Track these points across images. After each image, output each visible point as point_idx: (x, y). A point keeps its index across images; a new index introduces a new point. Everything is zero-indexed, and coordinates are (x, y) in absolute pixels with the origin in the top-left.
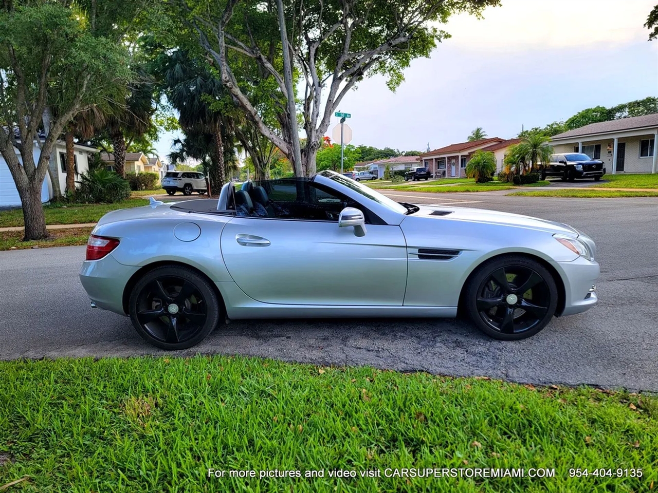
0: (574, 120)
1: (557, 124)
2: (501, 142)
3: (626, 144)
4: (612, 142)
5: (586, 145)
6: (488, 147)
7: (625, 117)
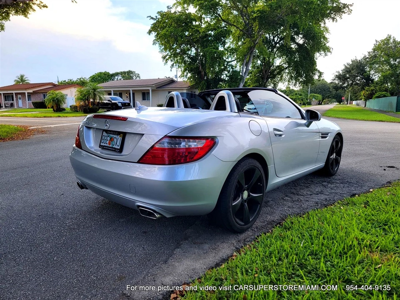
0: (94, 78)
1: (83, 79)
2: (55, 86)
3: (135, 93)
4: (128, 92)
5: (115, 92)
6: (46, 88)
7: (120, 79)
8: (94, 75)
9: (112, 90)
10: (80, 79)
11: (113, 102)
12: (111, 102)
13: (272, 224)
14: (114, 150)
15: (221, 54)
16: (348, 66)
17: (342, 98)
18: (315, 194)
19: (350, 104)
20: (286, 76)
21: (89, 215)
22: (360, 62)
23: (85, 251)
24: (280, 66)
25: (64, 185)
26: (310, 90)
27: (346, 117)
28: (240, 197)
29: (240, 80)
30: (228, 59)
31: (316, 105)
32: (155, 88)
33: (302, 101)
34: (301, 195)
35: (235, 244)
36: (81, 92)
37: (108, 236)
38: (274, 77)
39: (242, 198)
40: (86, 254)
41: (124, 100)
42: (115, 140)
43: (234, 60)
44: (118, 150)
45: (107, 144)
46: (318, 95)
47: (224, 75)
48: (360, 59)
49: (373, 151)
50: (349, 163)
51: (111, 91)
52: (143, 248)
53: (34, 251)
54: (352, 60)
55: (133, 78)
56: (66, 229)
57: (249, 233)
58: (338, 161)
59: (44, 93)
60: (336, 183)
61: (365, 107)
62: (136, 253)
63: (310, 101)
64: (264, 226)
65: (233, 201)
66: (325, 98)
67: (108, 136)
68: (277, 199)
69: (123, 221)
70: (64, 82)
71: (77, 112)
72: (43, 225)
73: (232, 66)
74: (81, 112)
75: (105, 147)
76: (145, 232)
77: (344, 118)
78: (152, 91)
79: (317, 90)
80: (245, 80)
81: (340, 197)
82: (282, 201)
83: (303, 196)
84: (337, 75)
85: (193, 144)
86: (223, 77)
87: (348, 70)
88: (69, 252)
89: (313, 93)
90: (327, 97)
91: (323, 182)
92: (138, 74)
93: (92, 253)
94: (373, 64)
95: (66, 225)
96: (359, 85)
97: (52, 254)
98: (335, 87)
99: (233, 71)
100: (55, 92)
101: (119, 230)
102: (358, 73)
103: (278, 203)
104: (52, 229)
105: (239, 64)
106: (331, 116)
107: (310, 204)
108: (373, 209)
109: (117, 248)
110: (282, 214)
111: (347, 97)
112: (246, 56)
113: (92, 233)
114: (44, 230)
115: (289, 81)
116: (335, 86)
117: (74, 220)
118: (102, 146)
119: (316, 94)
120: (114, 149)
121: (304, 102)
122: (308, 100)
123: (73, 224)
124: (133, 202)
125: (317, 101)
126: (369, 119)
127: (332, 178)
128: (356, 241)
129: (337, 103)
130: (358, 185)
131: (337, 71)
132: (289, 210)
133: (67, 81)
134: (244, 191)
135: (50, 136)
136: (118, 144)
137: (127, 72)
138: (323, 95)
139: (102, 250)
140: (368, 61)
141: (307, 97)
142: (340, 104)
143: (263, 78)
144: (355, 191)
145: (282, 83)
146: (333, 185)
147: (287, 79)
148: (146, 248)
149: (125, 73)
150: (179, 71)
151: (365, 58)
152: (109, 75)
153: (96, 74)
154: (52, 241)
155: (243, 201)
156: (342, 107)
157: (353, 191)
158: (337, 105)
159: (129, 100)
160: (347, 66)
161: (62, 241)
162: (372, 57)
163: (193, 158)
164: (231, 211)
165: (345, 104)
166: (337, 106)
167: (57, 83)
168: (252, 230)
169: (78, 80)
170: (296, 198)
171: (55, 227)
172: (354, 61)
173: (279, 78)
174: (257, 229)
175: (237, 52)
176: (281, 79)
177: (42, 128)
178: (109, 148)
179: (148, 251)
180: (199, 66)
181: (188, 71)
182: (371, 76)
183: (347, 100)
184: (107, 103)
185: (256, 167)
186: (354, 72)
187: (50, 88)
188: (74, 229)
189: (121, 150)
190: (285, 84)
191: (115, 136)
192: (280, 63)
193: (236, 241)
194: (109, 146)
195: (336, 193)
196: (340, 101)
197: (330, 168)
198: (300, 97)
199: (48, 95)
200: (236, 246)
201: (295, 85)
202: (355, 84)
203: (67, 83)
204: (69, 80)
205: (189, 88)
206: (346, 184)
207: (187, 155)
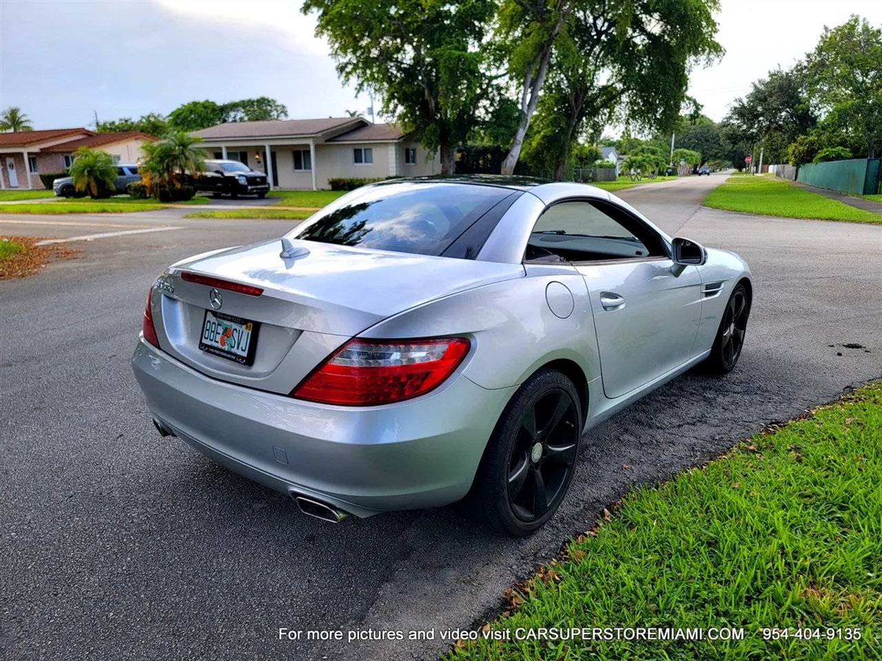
0: (180, 115)
1: (155, 117)
2: (90, 136)
3: (277, 154)
4: (260, 150)
5: (229, 151)
6: (71, 142)
7: (241, 119)
8: (179, 109)
9: (223, 145)
10: (149, 117)
11: (227, 174)
12: (222, 174)
13: (595, 508)
14: (236, 358)
15: (472, 62)
16: (762, 87)
17: (746, 160)
18: (688, 423)
19: (762, 172)
20: (622, 110)
21: (182, 492)
22: (788, 77)
23: (178, 595)
24: (609, 86)
25: (122, 410)
26: (675, 140)
27: (753, 208)
28: (525, 460)
29: (518, 122)
30: (490, 70)
31: (687, 175)
32: (322, 142)
33: (657, 166)
34: (658, 428)
35: (515, 567)
36: (151, 151)
37: (229, 552)
38: (595, 112)
39: (530, 460)
40: (179, 601)
41: (252, 170)
42: (236, 335)
43: (504, 75)
44: (242, 360)
45: (217, 342)
46: (692, 152)
47: (480, 109)
48: (788, 72)
49: (815, 302)
50: (761, 337)
51: (221, 148)
52: (309, 581)
53: (63, 594)
54: (770, 72)
55: (270, 116)
56: (132, 535)
57: (545, 534)
58: (740, 338)
59: (66, 153)
60: (735, 393)
61: (796, 179)
62: (294, 597)
63: (674, 165)
64: (578, 515)
65: (511, 471)
66: (708, 159)
67: (219, 325)
68: (605, 439)
69: (262, 509)
70: (110, 125)
71: (145, 198)
72: (81, 523)
73: (499, 88)
74: (155, 198)
75: (212, 350)
76: (311, 539)
77: (750, 213)
78: (317, 147)
79: (690, 139)
80: (530, 120)
81: (743, 431)
82: (616, 444)
83: (662, 431)
84: (735, 108)
85: (419, 355)
86: (480, 113)
87: (760, 96)
88: (143, 596)
89: (681, 148)
90: (711, 156)
91: (705, 389)
92: (284, 107)
93: (195, 598)
94: (817, 82)
95: (132, 522)
96: (783, 130)
97: (104, 603)
98: (732, 134)
99: (501, 100)
100: (91, 150)
101: (254, 532)
102: (782, 104)
103: (608, 452)
104: (101, 533)
105: (515, 82)
106: (721, 206)
107: (678, 451)
108: (815, 465)
109: (251, 585)
110: (616, 481)
111: (756, 157)
112: (531, 66)
113: (192, 543)
114: (82, 538)
115: (627, 123)
116: (732, 132)
117: (150, 508)
118: (206, 346)
119: (688, 149)
120: (234, 358)
121: (661, 170)
122: (669, 164)
123: (148, 518)
124: (284, 485)
125: (690, 167)
126: (805, 215)
127: (725, 379)
128: (782, 560)
129: (734, 170)
130: (782, 396)
131: (737, 97)
132: (631, 469)
133: (117, 123)
134: (534, 445)
135: (85, 267)
136: (243, 344)
137: (258, 101)
138: (703, 153)
139: (218, 591)
140: (805, 76)
141: (667, 156)
142: (741, 171)
143: (569, 116)
144: (776, 412)
145: (611, 127)
146: (727, 399)
147: (624, 117)
148: (316, 580)
149: (251, 103)
150: (377, 99)
151: (799, 69)
152: (216, 108)
153: (183, 106)
154: (103, 567)
155: (531, 467)
156: (745, 180)
157: (771, 413)
158: (733, 174)
159: (263, 169)
160: (759, 86)
161: (124, 568)
162: (814, 65)
163: (418, 387)
164: (506, 497)
165: (752, 171)
166: (733, 177)
167: (93, 128)
168: (552, 527)
169: (144, 120)
170: (646, 435)
171: (108, 528)
172: (775, 75)
173: (605, 114)
174: (561, 522)
175: (510, 55)
176: (610, 118)
177: (65, 243)
178: (222, 353)
179: (319, 590)
180: (424, 88)
181: (399, 100)
182: (811, 109)
183: (756, 162)
184: (213, 177)
185: (560, 388)
186: (774, 102)
187: (79, 140)
188: (151, 533)
189: (249, 361)
190: (618, 128)
191: (234, 326)
192: (608, 80)
193: (517, 559)
194: (223, 348)
195: (735, 421)
196: (740, 165)
197: (723, 358)
198: (652, 157)
199: (75, 159)
200: (518, 572)
201: (641, 131)
202: (776, 129)
203: (117, 127)
204: (121, 120)
205: (401, 140)
206: (756, 394)
207: (405, 383)
